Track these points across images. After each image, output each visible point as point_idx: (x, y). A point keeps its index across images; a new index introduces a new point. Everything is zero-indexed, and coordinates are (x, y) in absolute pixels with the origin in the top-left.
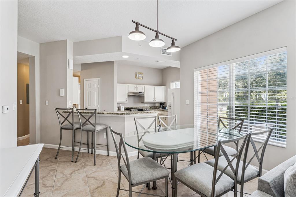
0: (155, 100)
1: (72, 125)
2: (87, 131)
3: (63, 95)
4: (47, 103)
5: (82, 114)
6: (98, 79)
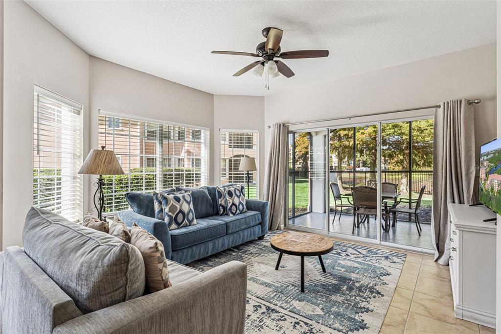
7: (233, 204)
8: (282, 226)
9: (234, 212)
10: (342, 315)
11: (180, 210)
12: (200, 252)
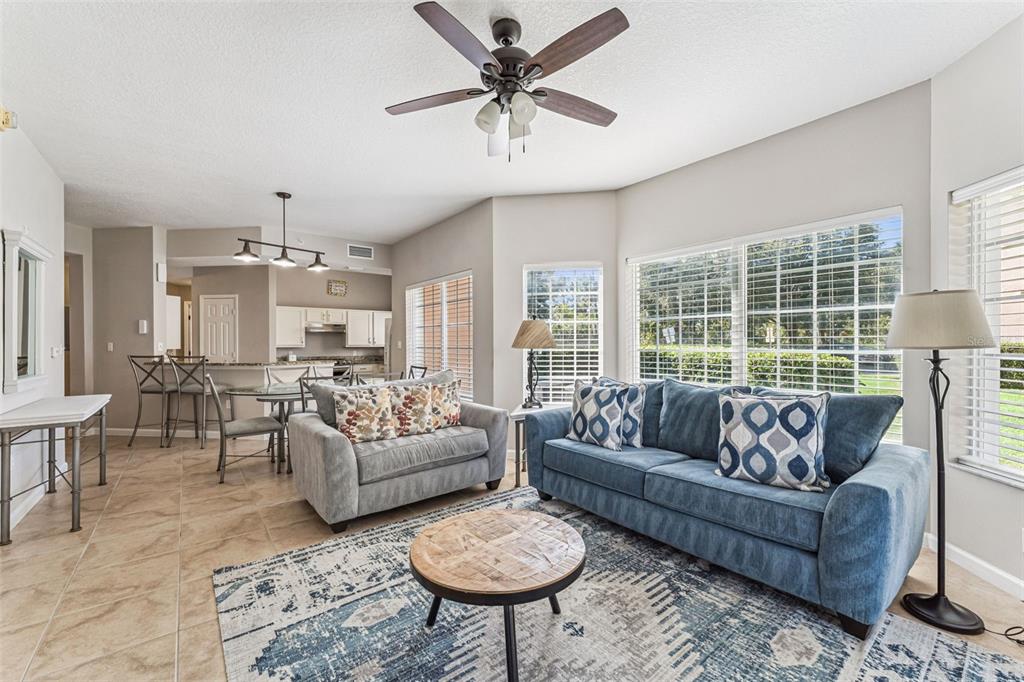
0: (374, 342)
1: (162, 385)
2: (195, 395)
3: (145, 332)
4: (111, 347)
5: (183, 367)
6: (233, 296)
9: (726, 465)
10: (314, 651)
11: (580, 411)
12: (581, 494)
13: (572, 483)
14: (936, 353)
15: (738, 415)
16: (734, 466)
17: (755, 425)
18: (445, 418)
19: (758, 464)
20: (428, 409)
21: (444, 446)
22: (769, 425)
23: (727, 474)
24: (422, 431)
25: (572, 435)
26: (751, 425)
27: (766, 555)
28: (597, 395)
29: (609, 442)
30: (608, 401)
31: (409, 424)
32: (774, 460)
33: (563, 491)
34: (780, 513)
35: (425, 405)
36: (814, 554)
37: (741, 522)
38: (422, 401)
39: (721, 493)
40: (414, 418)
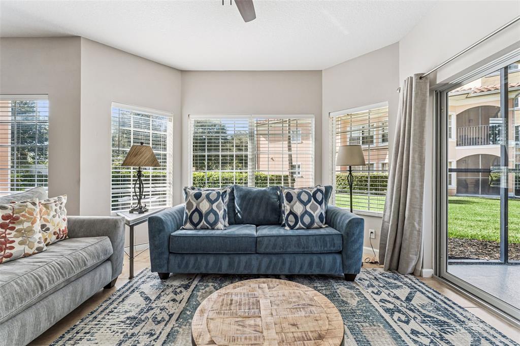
7: (291, 213)
8: (428, 272)
9: (292, 224)
11: (196, 208)
12: (207, 264)
13: (199, 259)
14: (350, 167)
15: (295, 198)
16: (296, 223)
17: (303, 201)
18: (55, 233)
19: (307, 219)
20: (37, 227)
21: (76, 260)
22: (309, 201)
23: (292, 228)
24: (30, 252)
25: (188, 225)
26: (302, 202)
27: (323, 260)
28: (208, 196)
29: (220, 225)
30: (217, 200)
31: (12, 248)
32: (313, 216)
33: (191, 266)
34: (327, 239)
35: (33, 224)
36: (340, 253)
37: (311, 248)
38: (28, 220)
39: (301, 237)
40: (17, 240)
